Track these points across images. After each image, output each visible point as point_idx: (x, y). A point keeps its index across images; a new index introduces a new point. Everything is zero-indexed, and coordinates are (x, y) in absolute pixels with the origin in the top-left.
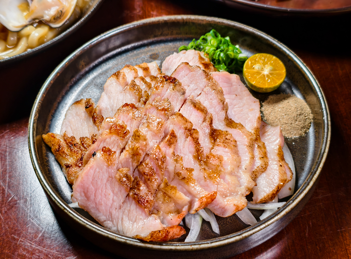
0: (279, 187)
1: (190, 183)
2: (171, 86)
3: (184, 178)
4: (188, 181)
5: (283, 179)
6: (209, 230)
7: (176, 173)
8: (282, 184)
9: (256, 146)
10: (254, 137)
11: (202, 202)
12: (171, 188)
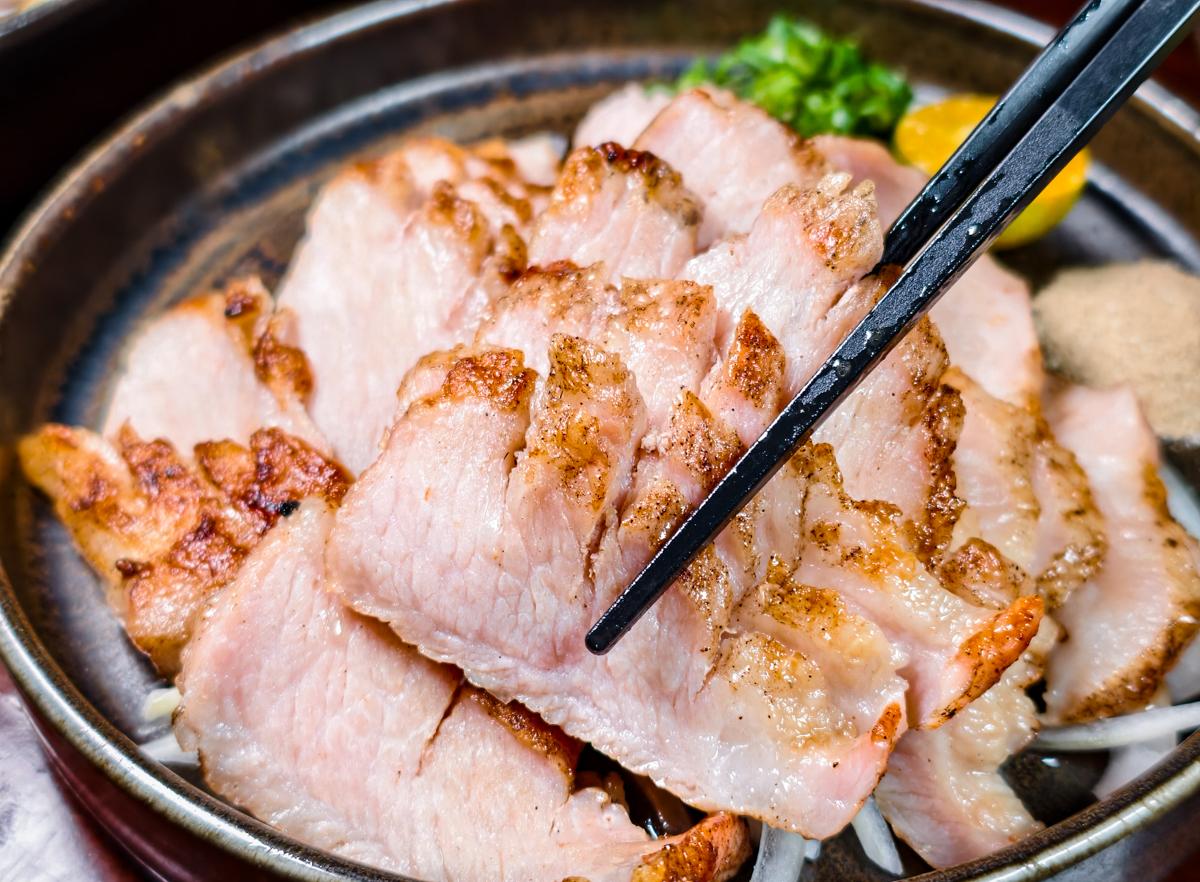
0: (1177, 634)
1: (890, 572)
2: (635, 182)
3: (855, 554)
4: (879, 567)
5: (1187, 597)
6: (844, 860)
7: (808, 534)
8: (1187, 619)
9: (1043, 461)
10: (1029, 424)
11: (981, 664)
12: (808, 605)
